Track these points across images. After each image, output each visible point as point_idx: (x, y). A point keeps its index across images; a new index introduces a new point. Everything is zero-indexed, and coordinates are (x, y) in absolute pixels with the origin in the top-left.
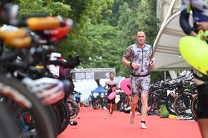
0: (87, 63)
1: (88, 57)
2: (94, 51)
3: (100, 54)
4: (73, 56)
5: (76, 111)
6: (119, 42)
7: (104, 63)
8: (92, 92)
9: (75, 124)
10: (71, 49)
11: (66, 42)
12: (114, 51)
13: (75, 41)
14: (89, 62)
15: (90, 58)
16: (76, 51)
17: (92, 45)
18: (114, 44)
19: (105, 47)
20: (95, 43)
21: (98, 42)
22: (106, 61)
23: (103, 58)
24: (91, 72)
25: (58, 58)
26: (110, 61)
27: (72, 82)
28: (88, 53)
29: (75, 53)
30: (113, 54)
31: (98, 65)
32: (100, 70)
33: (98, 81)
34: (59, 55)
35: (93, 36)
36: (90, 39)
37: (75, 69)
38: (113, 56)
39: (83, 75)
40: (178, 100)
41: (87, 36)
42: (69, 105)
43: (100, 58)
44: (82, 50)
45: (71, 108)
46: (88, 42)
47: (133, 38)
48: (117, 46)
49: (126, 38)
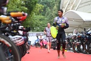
0: (33, 30)
1: (34, 28)
2: (36, 25)
4: (28, 27)
5: (29, 48)
7: (40, 30)
8: (35, 41)
9: (29, 53)
10: (27, 24)
11: (25, 22)
12: (44, 25)
13: (29, 22)
14: (34, 29)
15: (35, 28)
16: (30, 25)
17: (35, 23)
18: (44, 23)
19: (40, 24)
20: (36, 22)
21: (38, 22)
22: (41, 29)
23: (40, 28)
24: (35, 33)
25: (22, 28)
26: (42, 29)
28: (34, 26)
29: (29, 26)
30: (43, 26)
31: (38, 31)
32: (38, 33)
33: (37, 37)
34: (23, 27)
35: (36, 20)
36: (35, 21)
37: (29, 32)
38: (43, 27)
39: (32, 34)
40: (67, 44)
41: (34, 20)
42: (27, 46)
43: (39, 28)
44: (32, 25)
45: (27, 47)
46: (34, 22)
47: (51, 20)
48: (45, 24)
49: (48, 20)
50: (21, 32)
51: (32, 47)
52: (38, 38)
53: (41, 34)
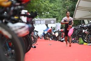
0: (41, 16)
2: (45, 9)
3: (48, 11)
4: (34, 12)
5: (35, 41)
6: (58, 5)
7: (50, 16)
8: (44, 31)
9: (35, 47)
10: (33, 8)
11: (30, 5)
12: (55, 9)
13: (35, 4)
14: (43, 15)
15: (43, 13)
16: (36, 10)
17: (44, 6)
18: (55, 6)
19: (51, 7)
20: (45, 5)
21: (47, 4)
22: (51, 14)
23: (50, 13)
24: (44, 20)
25: (26, 13)
26: (53, 15)
27: (33, 25)
28: (42, 10)
29: (35, 10)
30: (55, 11)
31: (47, 17)
32: (48, 19)
33: (47, 25)
34: (26, 11)
35: (45, 2)
36: (43, 3)
37: (35, 19)
38: (55, 12)
39: (39, 22)
41: (41, 1)
42: (32, 37)
43: (48, 13)
44: (39, 9)
45: (33, 39)
46: (42, 4)
47: (65, 2)
48: (57, 7)
49: (61, 2)
50: (24, 19)
51: (40, 39)
52: (47, 27)
53: (51, 21)
